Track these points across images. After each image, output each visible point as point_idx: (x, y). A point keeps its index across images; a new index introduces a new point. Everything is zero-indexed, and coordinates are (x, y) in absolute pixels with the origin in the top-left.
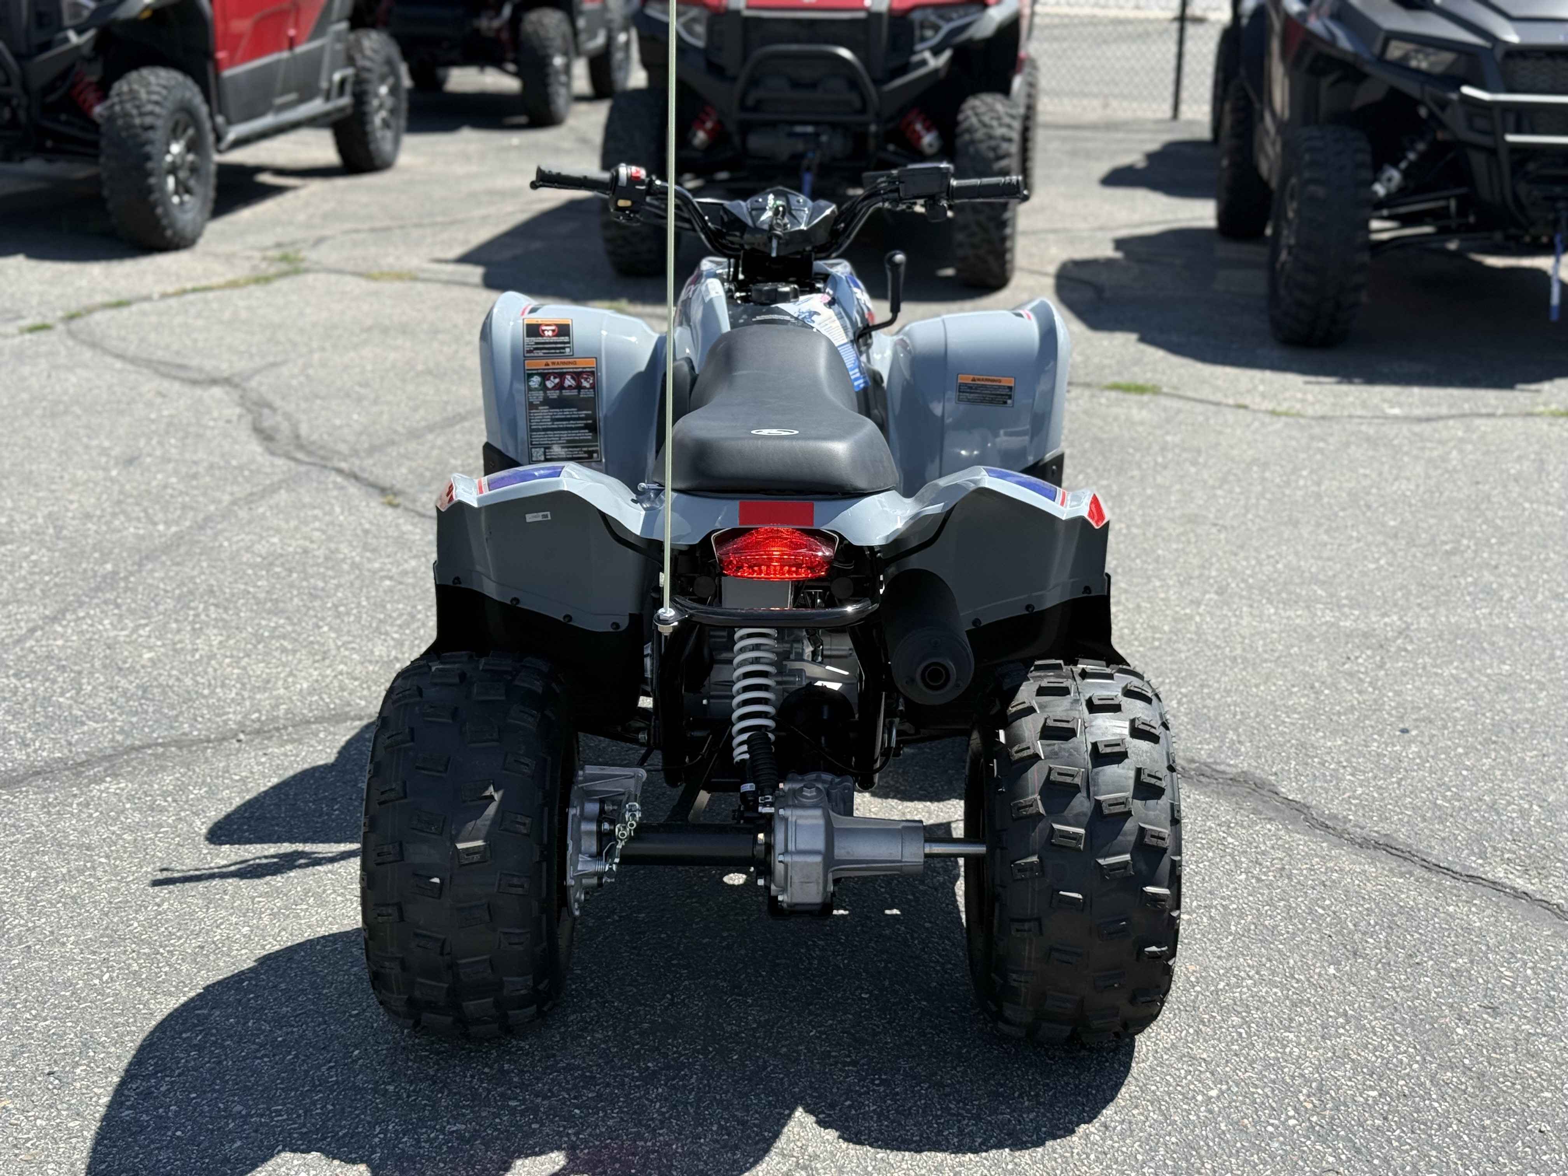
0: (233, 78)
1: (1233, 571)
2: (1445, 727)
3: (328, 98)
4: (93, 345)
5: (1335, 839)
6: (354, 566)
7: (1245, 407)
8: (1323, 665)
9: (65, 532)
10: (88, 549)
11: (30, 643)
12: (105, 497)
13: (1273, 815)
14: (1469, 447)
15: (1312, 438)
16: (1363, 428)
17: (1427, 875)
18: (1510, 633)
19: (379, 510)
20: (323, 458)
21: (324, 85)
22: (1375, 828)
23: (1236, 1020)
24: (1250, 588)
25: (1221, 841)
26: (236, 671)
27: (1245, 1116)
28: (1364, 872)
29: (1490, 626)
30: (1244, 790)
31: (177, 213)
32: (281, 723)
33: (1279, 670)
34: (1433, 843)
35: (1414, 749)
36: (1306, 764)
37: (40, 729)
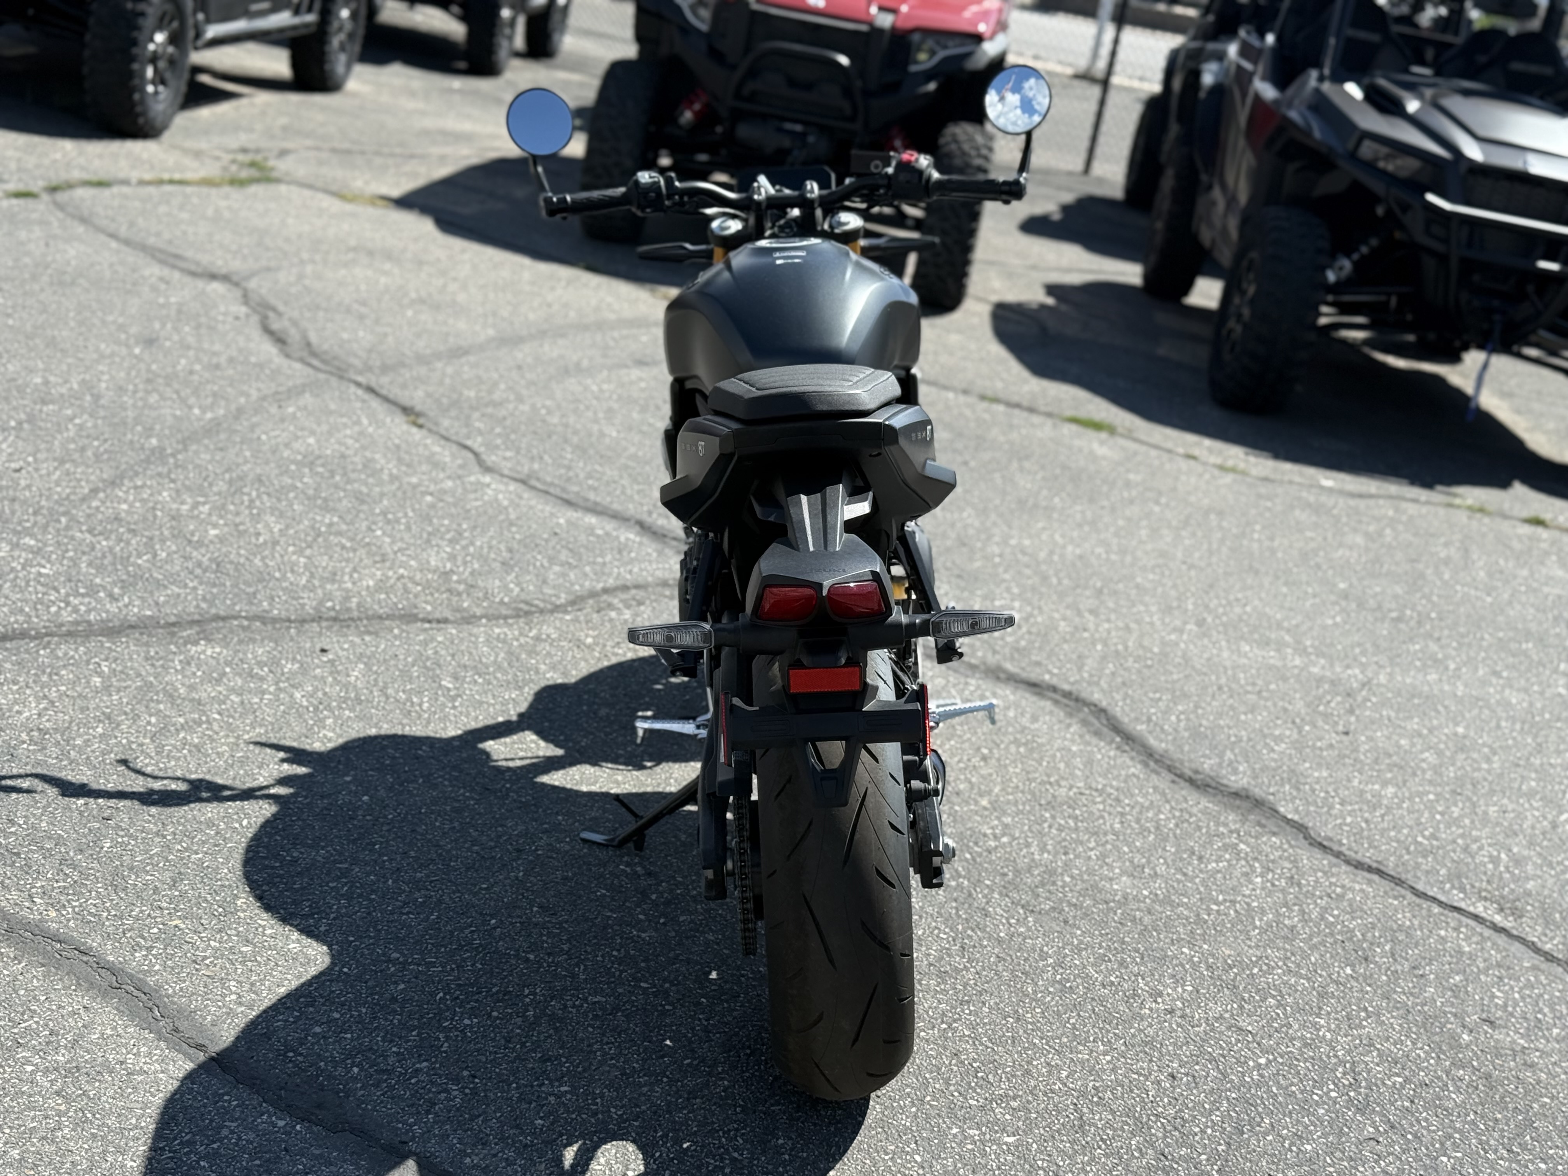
1: (1207, 608)
2: (1414, 774)
3: (297, 12)
4: (84, 220)
5: (1334, 860)
6: (393, 478)
7: (1194, 458)
8: (1300, 705)
9: (103, 402)
10: (129, 420)
11: (95, 504)
12: (133, 373)
13: (1275, 829)
14: (1401, 527)
15: (1260, 496)
16: (1304, 494)
17: (1418, 901)
18: (1460, 701)
19: (405, 427)
20: (339, 369)
22: (1368, 856)
23: (1272, 1002)
24: (1224, 625)
25: (1235, 846)
26: (302, 560)
27: (1292, 1084)
28: (1362, 890)
29: (1442, 691)
30: (1246, 804)
31: (150, 102)
32: (355, 614)
33: (1262, 702)
34: (1419, 874)
35: (1391, 790)
36: (1298, 789)
37: (125, 586)
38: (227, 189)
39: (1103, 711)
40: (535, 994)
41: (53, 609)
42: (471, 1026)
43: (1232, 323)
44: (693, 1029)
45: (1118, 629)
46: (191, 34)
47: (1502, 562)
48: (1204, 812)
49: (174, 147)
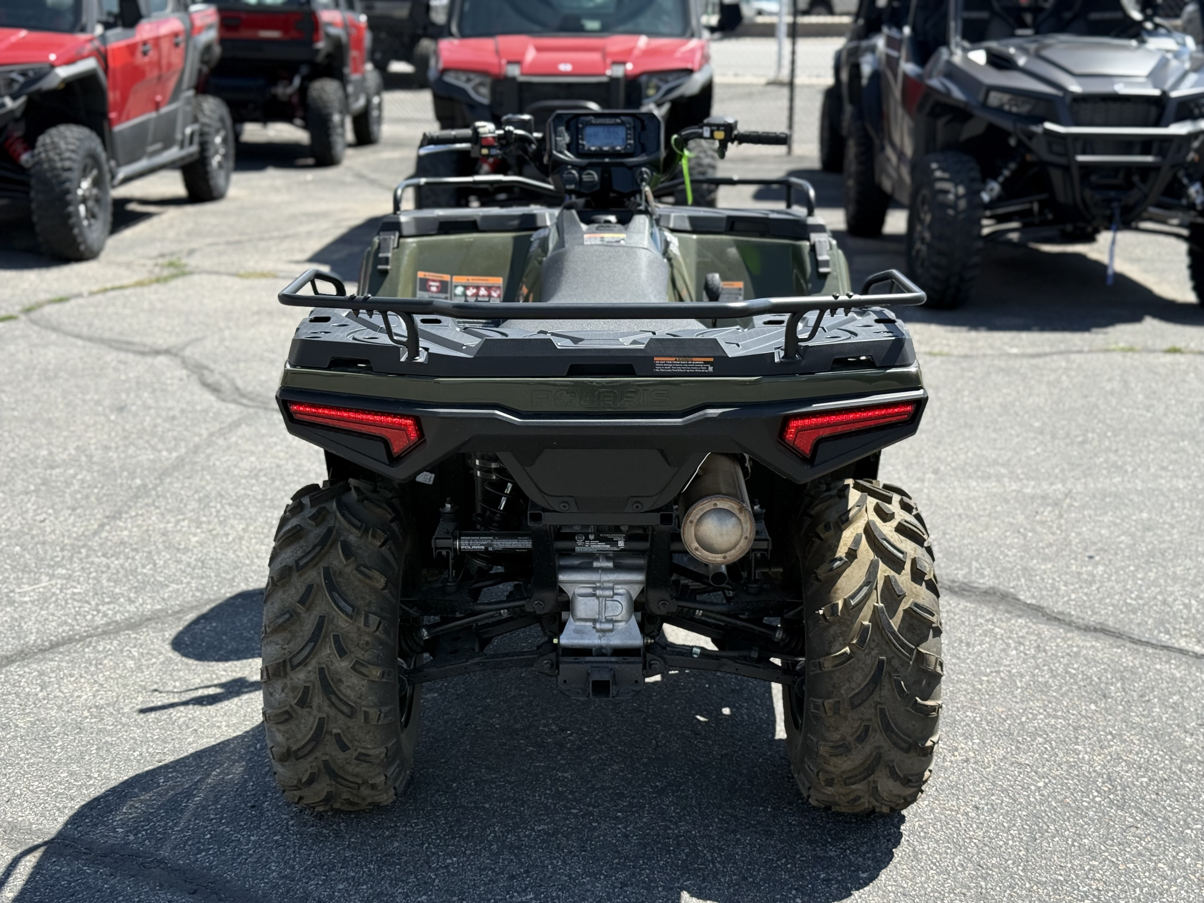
0: (121, 132)
1: (939, 459)
2: (1116, 554)
3: (182, 146)
5: (1067, 627)
8: (1021, 518)
13: (1020, 613)
14: (1073, 373)
15: (963, 370)
16: (996, 362)
17: (1135, 647)
18: (1140, 493)
21: (179, 137)
22: (1092, 620)
23: (1040, 740)
24: (954, 469)
25: (992, 631)
27: (1066, 797)
28: (1093, 646)
29: (1125, 489)
30: (996, 598)
31: (87, 232)
33: (993, 522)
34: (1133, 626)
35: (1101, 568)
36: (1031, 581)
37: (138, 590)
38: (155, 286)
40: (494, 832)
41: (89, 617)
42: (453, 864)
43: (918, 245)
44: (616, 836)
46: (108, 177)
47: (1153, 385)
49: (110, 263)
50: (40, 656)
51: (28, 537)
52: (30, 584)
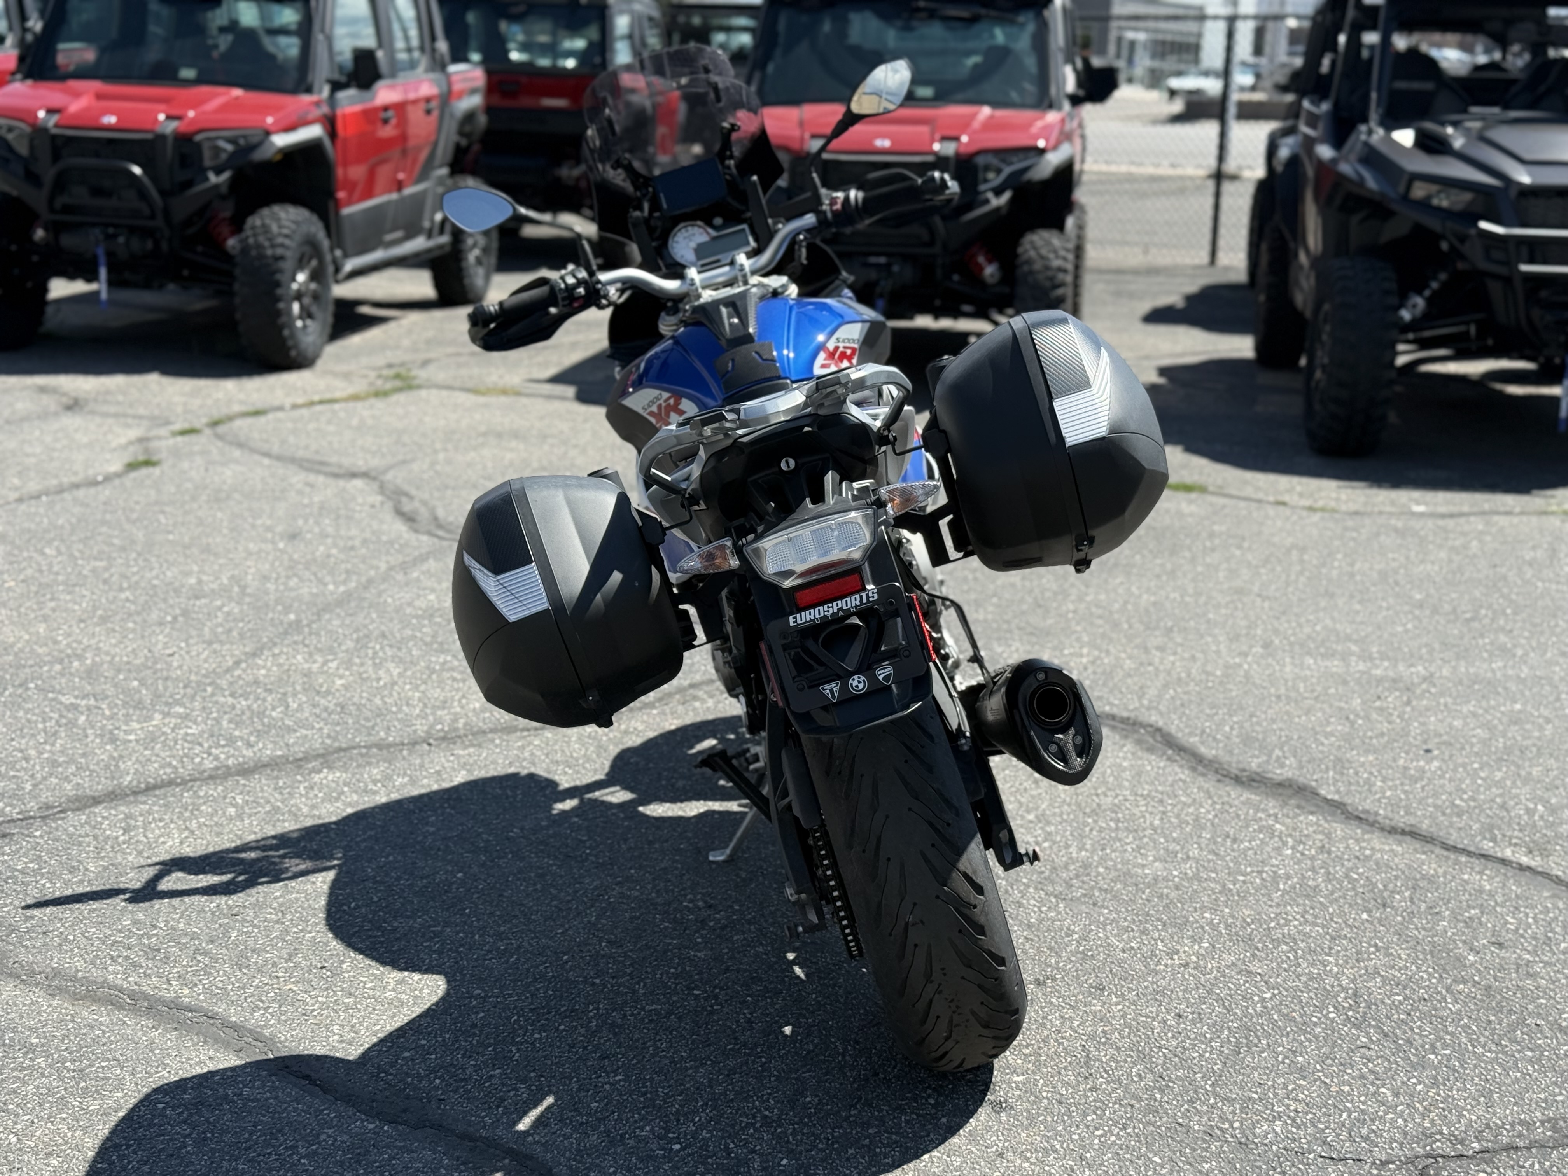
0: (350, 216)
1: (1276, 632)
2: (1463, 748)
3: (430, 235)
4: (240, 445)
5: (1367, 828)
7: (1284, 504)
8: (1357, 702)
9: (249, 591)
10: (272, 603)
11: (237, 673)
12: (277, 564)
13: (1313, 809)
14: (1488, 538)
15: (1346, 529)
16: (1393, 522)
17: (1446, 853)
18: (1523, 681)
21: (427, 224)
22: (1402, 819)
23: (1285, 947)
24: (1291, 644)
25: (1271, 827)
26: (417, 694)
27: (1294, 1011)
28: (1392, 850)
29: (1505, 675)
30: (1290, 792)
31: (300, 335)
32: (462, 732)
33: (1318, 706)
34: (1451, 831)
35: (1436, 764)
36: (1342, 774)
37: (259, 734)
38: (373, 401)
39: (1159, 730)
40: (598, 1009)
41: (197, 760)
42: (540, 1039)
44: (738, 1021)
45: (1183, 659)
46: (331, 269)
48: (1247, 802)
49: (325, 373)
50: (132, 798)
51: (149, 672)
52: (139, 722)
